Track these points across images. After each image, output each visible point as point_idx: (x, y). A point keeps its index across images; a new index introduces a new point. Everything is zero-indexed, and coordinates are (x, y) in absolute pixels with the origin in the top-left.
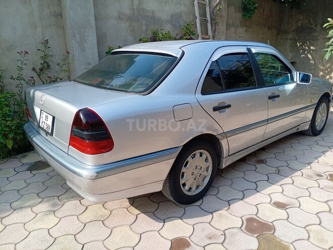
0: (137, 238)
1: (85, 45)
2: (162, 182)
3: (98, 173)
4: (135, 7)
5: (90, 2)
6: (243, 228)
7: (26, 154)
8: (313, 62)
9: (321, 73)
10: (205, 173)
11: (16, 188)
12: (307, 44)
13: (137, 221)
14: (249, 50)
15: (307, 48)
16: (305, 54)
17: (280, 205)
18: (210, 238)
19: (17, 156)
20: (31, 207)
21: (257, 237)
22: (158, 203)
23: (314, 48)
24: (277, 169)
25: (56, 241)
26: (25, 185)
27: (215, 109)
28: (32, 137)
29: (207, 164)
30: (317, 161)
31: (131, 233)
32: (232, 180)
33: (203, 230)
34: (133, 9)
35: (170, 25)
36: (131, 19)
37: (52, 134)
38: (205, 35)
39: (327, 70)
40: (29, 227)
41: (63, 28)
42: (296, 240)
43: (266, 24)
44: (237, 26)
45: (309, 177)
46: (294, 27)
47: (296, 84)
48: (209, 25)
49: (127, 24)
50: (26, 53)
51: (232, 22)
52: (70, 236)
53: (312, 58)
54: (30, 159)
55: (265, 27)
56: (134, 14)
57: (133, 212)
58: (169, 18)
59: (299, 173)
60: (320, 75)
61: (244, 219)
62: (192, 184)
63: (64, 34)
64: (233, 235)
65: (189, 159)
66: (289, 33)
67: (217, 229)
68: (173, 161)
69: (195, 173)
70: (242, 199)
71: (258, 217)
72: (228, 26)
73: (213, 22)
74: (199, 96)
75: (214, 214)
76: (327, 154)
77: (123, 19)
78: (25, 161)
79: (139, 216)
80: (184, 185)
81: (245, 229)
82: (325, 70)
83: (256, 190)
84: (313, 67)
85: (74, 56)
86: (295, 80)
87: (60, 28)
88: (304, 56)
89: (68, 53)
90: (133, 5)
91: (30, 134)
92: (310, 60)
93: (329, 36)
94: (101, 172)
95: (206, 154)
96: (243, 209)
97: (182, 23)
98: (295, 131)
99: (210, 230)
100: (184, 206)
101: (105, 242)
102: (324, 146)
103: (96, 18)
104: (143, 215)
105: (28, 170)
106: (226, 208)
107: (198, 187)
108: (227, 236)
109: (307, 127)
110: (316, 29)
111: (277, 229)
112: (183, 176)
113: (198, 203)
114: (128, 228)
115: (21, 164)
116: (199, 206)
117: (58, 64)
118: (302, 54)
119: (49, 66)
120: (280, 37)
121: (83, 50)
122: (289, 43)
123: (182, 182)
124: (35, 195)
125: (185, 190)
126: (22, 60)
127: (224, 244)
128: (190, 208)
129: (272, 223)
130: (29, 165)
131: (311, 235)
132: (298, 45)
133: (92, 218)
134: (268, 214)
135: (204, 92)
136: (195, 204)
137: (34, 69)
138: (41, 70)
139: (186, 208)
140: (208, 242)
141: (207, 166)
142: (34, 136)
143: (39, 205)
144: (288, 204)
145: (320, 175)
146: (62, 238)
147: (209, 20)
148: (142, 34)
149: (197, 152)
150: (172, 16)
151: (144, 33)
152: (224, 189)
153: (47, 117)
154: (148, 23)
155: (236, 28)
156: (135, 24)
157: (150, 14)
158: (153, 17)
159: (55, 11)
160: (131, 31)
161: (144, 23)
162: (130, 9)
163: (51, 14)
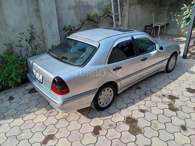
0: (80, 126)
1: (52, 26)
2: (90, 103)
3: (63, 102)
5: (53, 3)
6: (124, 121)
7: (27, 84)
8: (179, 24)
9: (183, 30)
10: (110, 97)
11: (26, 103)
12: (176, 13)
13: (80, 118)
14: (132, 38)
15: (175, 15)
16: (174, 19)
17: (142, 111)
18: (110, 126)
19: (22, 85)
20: (34, 112)
21: (129, 125)
22: (89, 110)
23: (180, 16)
24: (145, 92)
25: (47, 128)
26: (29, 101)
27: (114, 70)
28: (32, 82)
29: (111, 93)
30: (165, 88)
31: (77, 124)
32: (123, 98)
33: (108, 122)
34: (76, 2)
35: (97, 8)
36: (75, 8)
37: (42, 83)
38: (116, 13)
39: (186, 29)
40: (35, 121)
41: (40, 17)
42: (145, 127)
43: (153, 2)
44: (136, 5)
45: (159, 96)
46: (169, 3)
47: (157, 50)
48: (119, 7)
49: (73, 11)
50: (23, 33)
51: (133, 3)
52: (52, 125)
53: (178, 21)
54: (29, 87)
55: (152, 3)
56: (77, 5)
57: (78, 114)
58: (96, 5)
59: (155, 94)
60: (182, 31)
61: (125, 117)
62: (104, 102)
63: (41, 20)
64: (120, 124)
65: (103, 92)
66: (166, 6)
67: (113, 122)
68: (95, 94)
69: (105, 98)
70: (126, 108)
71: (131, 116)
72: (130, 5)
73: (121, 5)
74: (107, 65)
75: (113, 115)
76: (171, 84)
77: (71, 9)
78: (27, 88)
79: (81, 116)
80: (100, 103)
81: (125, 122)
82: (185, 28)
83: (133, 103)
84: (178, 27)
85: (46, 32)
86: (157, 48)
87: (39, 17)
88: (174, 20)
89: (43, 31)
91: (31, 80)
92: (177, 22)
93: (183, 15)
94: (65, 102)
95: (110, 89)
96: (126, 113)
97: (104, 7)
98: (157, 72)
99: (111, 122)
100: (100, 111)
101: (67, 128)
102: (171, 79)
103: (57, 10)
104: (83, 116)
105: (29, 93)
106: (119, 112)
107: (107, 103)
108: (117, 125)
109: (164, 70)
110: (181, 5)
111: (138, 122)
112: (100, 99)
113: (107, 110)
114: (76, 122)
115: (25, 90)
116: (107, 111)
117: (39, 37)
118: (173, 19)
119: (34, 38)
120: (161, 8)
121: (51, 28)
122: (166, 12)
123: (99, 102)
124: (35, 106)
125: (101, 105)
126: (21, 37)
127: (116, 128)
128: (103, 112)
129: (137, 119)
130: (29, 90)
131: (152, 124)
132: (171, 13)
133: (61, 117)
134: (137, 115)
135: (109, 63)
136: (105, 110)
137: (26, 40)
138: (30, 40)
139: (101, 113)
140: (109, 127)
141: (111, 94)
142: (33, 82)
143: (37, 111)
144: (146, 110)
145: (164, 96)
146: (49, 126)
147: (119, 4)
148: (82, 15)
149: (106, 89)
150: (98, 3)
151: (83, 15)
152: (119, 103)
153: (39, 75)
154: (85, 9)
155: (135, 6)
156: (78, 10)
157: (86, 4)
158: (88, 5)
159: (35, 9)
160: (75, 14)
161: (82, 9)
162: (75, 3)
163: (33, 11)
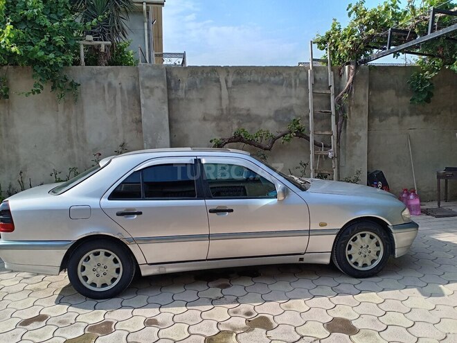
4: (224, 107)
5: (164, 109)
14: (197, 160)
17: (151, 322)
21: (85, 333)
27: (119, 214)
34: (222, 110)
35: (273, 121)
36: (218, 119)
44: (404, 115)
48: (333, 118)
49: (214, 124)
51: (392, 111)
56: (222, 114)
58: (272, 114)
73: (339, 115)
74: (105, 201)
77: (208, 120)
87: (139, 132)
90: (221, 105)
111: (109, 335)
147: (333, 113)
150: (277, 112)
154: (241, 122)
155: (402, 117)
156: (223, 124)
157: (244, 112)
158: (248, 115)
159: (136, 119)
160: (218, 131)
161: (235, 122)
162: (218, 110)
163: (132, 121)
